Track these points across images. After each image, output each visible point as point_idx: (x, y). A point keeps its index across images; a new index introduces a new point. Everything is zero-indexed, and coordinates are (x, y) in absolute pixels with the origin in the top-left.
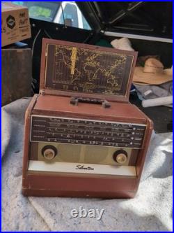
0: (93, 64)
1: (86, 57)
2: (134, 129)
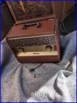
0: (31, 3)
2: (49, 37)
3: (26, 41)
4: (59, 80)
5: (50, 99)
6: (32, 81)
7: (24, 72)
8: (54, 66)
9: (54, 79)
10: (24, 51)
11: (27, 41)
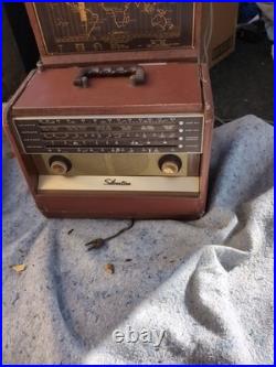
2: (181, 123)
3: (88, 129)
4: (205, 278)
5: (176, 350)
6: (102, 286)
7: (65, 253)
8: (181, 229)
9: (184, 275)
10: (70, 169)
11: (94, 129)
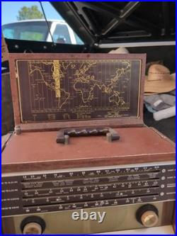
0: (86, 80)
1: (74, 71)
2: (164, 171)
